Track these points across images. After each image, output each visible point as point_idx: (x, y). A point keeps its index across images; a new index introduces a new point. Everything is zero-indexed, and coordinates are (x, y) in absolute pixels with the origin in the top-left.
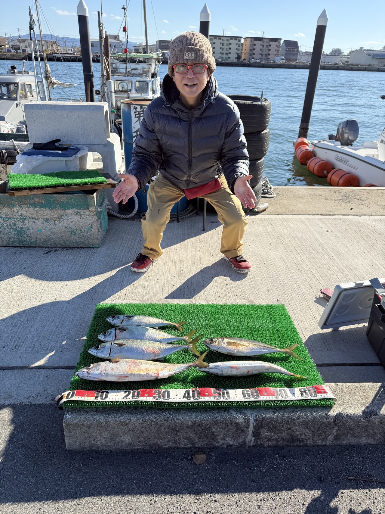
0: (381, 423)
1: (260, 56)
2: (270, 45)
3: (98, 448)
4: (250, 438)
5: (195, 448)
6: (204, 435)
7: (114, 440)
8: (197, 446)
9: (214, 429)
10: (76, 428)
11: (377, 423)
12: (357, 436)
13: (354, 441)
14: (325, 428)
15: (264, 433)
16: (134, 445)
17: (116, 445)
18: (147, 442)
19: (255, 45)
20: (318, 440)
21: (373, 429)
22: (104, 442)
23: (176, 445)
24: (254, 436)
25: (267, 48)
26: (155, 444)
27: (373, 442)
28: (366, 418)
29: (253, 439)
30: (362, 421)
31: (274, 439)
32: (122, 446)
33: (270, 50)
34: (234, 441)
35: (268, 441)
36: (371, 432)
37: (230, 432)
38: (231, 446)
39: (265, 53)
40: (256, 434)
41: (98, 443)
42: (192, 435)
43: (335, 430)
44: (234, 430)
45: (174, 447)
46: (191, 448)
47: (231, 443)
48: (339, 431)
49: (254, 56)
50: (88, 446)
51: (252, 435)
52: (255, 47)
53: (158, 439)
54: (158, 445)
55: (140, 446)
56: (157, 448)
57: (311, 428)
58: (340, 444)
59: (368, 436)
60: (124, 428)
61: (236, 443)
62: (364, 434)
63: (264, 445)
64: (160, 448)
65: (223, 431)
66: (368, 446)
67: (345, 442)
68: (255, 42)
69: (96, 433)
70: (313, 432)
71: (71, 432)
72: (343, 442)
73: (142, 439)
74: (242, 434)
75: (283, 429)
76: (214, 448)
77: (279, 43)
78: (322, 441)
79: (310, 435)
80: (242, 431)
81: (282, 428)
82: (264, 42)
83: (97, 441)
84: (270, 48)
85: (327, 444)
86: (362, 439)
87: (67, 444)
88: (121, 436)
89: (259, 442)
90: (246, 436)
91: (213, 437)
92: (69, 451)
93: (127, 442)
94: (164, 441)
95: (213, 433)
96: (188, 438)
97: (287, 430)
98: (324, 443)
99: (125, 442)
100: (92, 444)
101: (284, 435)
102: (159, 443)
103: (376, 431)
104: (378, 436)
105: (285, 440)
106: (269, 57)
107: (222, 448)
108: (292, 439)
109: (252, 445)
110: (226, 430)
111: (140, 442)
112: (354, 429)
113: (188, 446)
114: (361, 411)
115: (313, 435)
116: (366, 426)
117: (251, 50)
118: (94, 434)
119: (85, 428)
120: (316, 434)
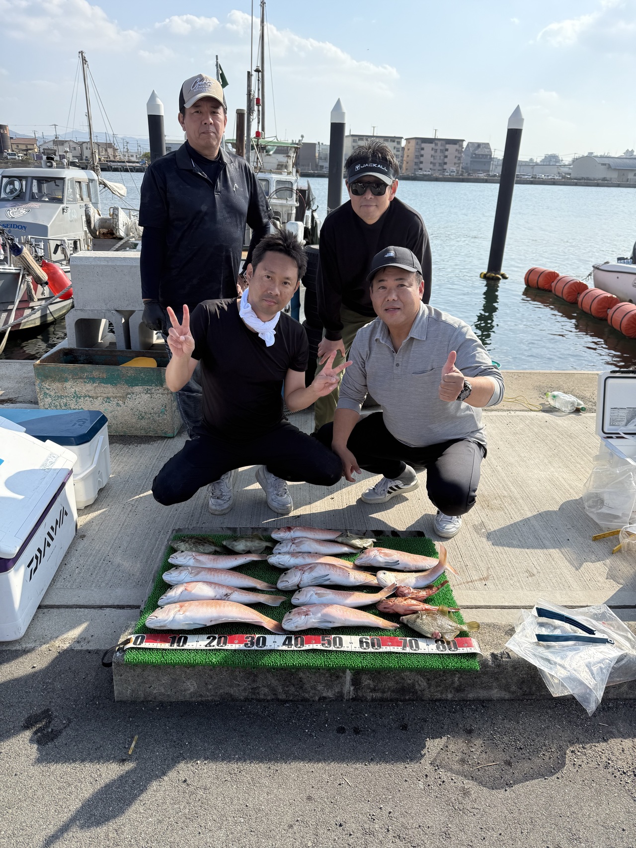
0: (515, 669)
1: (431, 166)
2: (447, 150)
3: (155, 698)
4: (348, 688)
5: (278, 700)
6: (289, 682)
7: (175, 688)
8: (280, 697)
9: (302, 674)
10: (128, 670)
11: (510, 669)
12: (485, 687)
13: (483, 694)
14: (443, 675)
15: (366, 681)
16: (201, 696)
17: (177, 694)
18: (217, 691)
19: (423, 149)
20: (437, 692)
21: (506, 678)
22: (163, 691)
23: (254, 697)
24: (353, 685)
25: (441, 154)
26: (227, 693)
27: (507, 696)
28: (494, 662)
29: (352, 688)
30: (490, 666)
31: (379, 689)
32: (185, 696)
33: (446, 157)
34: (328, 691)
35: (371, 692)
36: (504, 681)
37: (323, 679)
38: (325, 698)
39: (438, 161)
40: (356, 682)
41: (155, 692)
42: (274, 682)
43: (456, 679)
44: (327, 675)
45: (252, 699)
46: (273, 700)
47: (324, 695)
48: (461, 680)
49: (421, 166)
50: (143, 695)
51: (351, 683)
52: (422, 152)
53: (231, 686)
54: (231, 695)
55: (208, 697)
56: (230, 699)
57: (426, 674)
58: (465, 698)
59: (500, 687)
60: (188, 671)
61: (330, 694)
62: (494, 684)
63: (366, 698)
64: (234, 700)
65: (313, 676)
66: (502, 700)
67: (471, 696)
68: (424, 145)
69: (153, 677)
70: (429, 680)
71: (121, 675)
72: (469, 696)
73: (210, 687)
74: (338, 681)
75: (389, 674)
76: (302, 700)
77: (461, 146)
78: (442, 693)
79: (425, 684)
80: (338, 677)
81: (387, 673)
82: (436, 144)
83: (154, 688)
84: (447, 153)
85: (448, 698)
86: (493, 692)
87: (116, 693)
88: (184, 682)
89: (360, 694)
90: (343, 685)
91: (300, 685)
92: (118, 702)
93: (192, 690)
94: (239, 690)
95: (301, 680)
96: (268, 686)
97: (394, 677)
98: (444, 696)
99: (190, 690)
100: (147, 692)
101: (391, 684)
102: (232, 692)
103: (509, 680)
104: (514, 688)
105: (393, 691)
106: (445, 167)
107: (313, 701)
108: (403, 690)
109: (351, 697)
110: (317, 675)
111: (208, 690)
112: (480, 677)
113: (269, 698)
114: (489, 653)
115: (430, 685)
116: (495, 673)
117: (417, 157)
118: (150, 678)
119: (139, 670)
120: (432, 683)
